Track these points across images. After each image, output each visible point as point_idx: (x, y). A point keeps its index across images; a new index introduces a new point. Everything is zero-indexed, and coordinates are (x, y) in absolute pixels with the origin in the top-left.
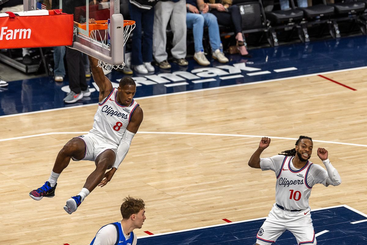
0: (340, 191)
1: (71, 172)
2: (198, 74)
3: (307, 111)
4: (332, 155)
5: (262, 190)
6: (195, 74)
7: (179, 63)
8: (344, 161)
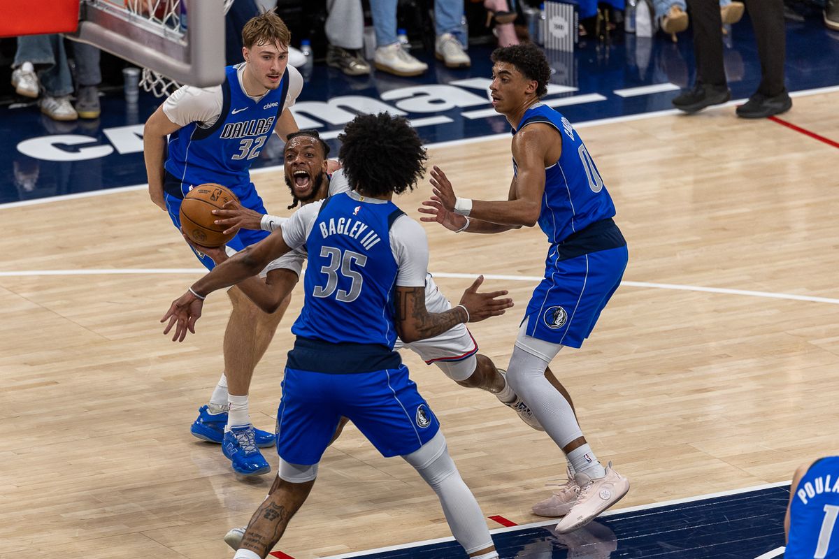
0: (816, 436)
1: (57, 383)
2: (399, 104)
3: (712, 207)
4: (788, 332)
5: (597, 432)
6: (392, 103)
7: (344, 67)
8: (825, 350)
